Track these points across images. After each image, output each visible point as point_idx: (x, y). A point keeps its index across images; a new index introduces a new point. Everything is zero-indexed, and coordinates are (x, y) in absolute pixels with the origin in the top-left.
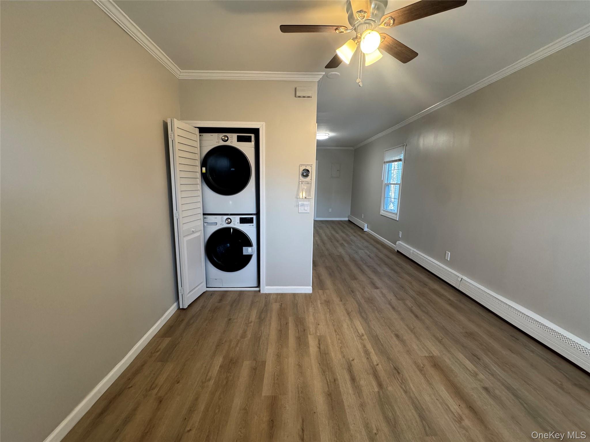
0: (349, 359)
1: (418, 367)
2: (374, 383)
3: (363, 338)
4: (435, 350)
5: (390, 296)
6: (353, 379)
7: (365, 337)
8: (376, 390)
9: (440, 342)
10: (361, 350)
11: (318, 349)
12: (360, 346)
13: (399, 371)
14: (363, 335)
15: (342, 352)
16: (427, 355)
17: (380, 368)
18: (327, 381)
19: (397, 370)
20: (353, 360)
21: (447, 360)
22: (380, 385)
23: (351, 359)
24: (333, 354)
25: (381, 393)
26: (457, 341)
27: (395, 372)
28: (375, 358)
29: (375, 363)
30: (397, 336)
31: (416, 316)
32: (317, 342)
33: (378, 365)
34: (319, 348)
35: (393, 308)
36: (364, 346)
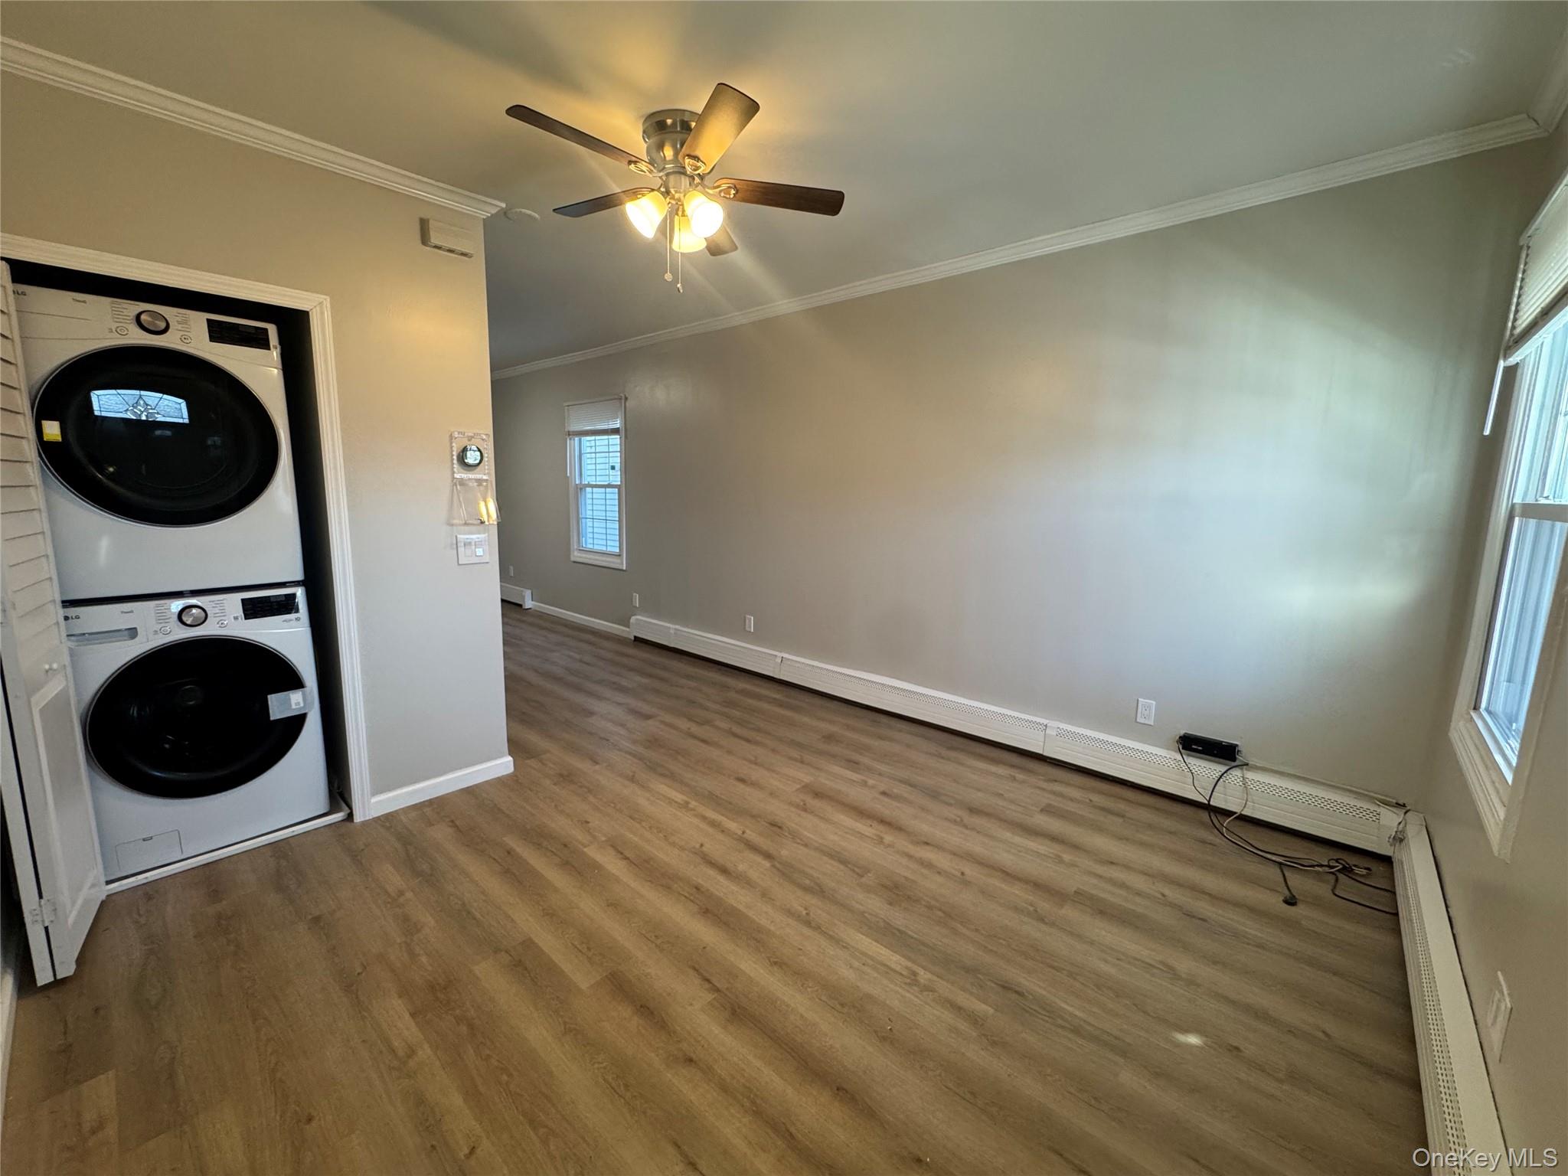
0: (694, 848)
1: (797, 806)
2: (759, 859)
3: (690, 806)
4: (805, 776)
5: (684, 724)
6: (724, 871)
7: (693, 804)
8: (767, 864)
9: (802, 762)
10: (703, 826)
11: (624, 862)
12: (696, 821)
13: (780, 825)
14: (687, 803)
15: (673, 844)
16: (798, 786)
17: (751, 835)
18: (685, 897)
19: (776, 826)
20: (702, 845)
21: (825, 782)
22: (768, 856)
23: (698, 846)
24: (661, 855)
25: (778, 865)
26: (821, 753)
27: (775, 829)
28: (732, 826)
29: (740, 833)
30: (742, 780)
31: (748, 741)
32: (612, 852)
33: (744, 833)
34: (627, 858)
35: (704, 741)
36: (704, 818)
